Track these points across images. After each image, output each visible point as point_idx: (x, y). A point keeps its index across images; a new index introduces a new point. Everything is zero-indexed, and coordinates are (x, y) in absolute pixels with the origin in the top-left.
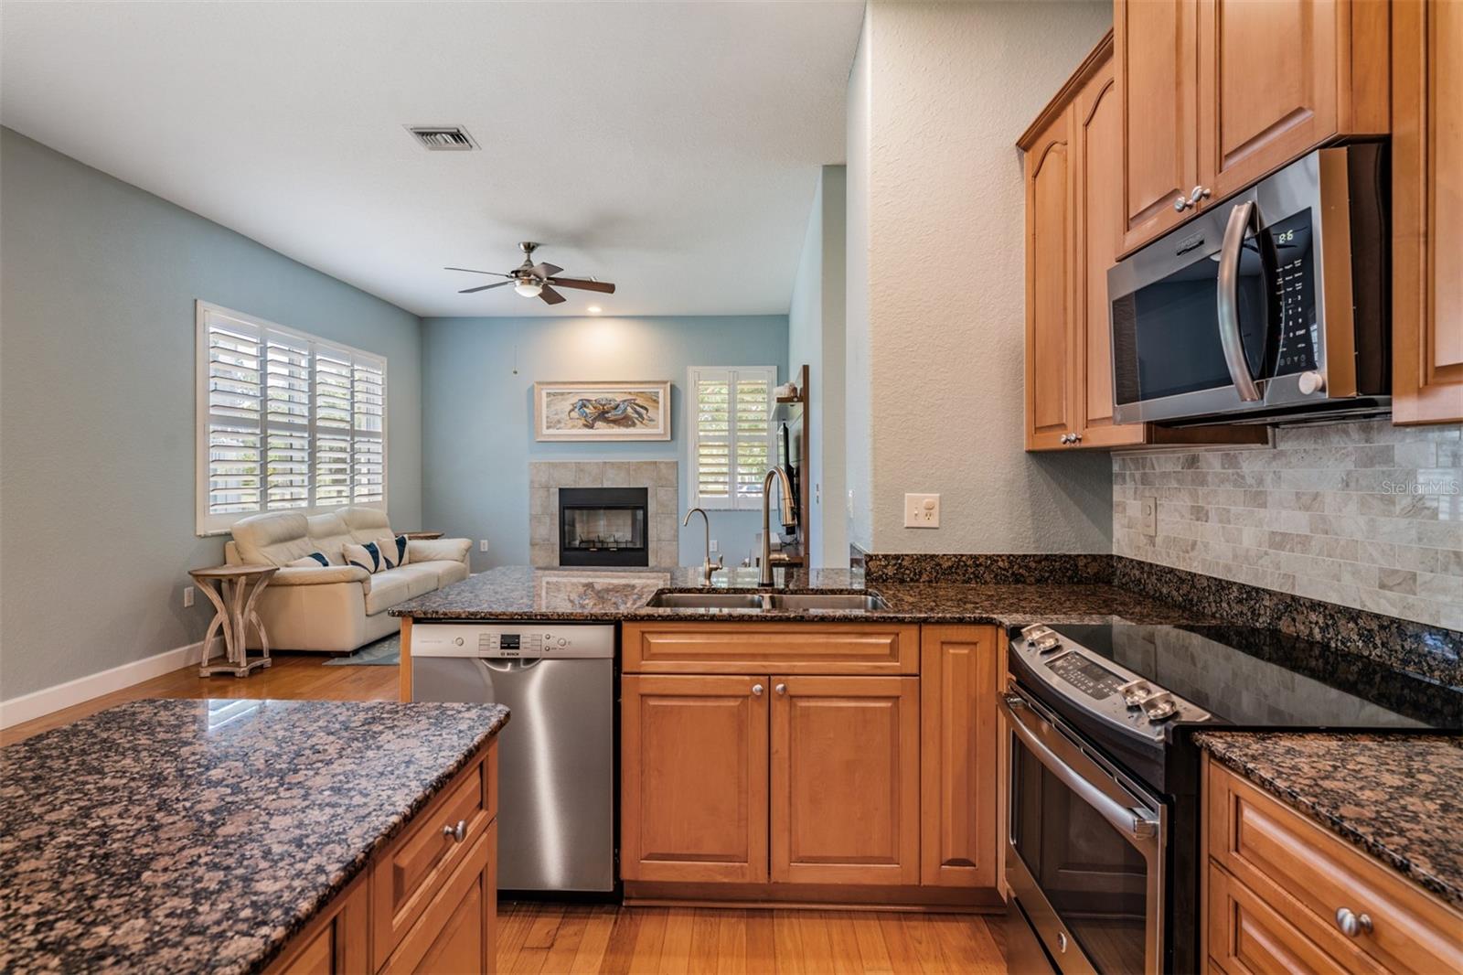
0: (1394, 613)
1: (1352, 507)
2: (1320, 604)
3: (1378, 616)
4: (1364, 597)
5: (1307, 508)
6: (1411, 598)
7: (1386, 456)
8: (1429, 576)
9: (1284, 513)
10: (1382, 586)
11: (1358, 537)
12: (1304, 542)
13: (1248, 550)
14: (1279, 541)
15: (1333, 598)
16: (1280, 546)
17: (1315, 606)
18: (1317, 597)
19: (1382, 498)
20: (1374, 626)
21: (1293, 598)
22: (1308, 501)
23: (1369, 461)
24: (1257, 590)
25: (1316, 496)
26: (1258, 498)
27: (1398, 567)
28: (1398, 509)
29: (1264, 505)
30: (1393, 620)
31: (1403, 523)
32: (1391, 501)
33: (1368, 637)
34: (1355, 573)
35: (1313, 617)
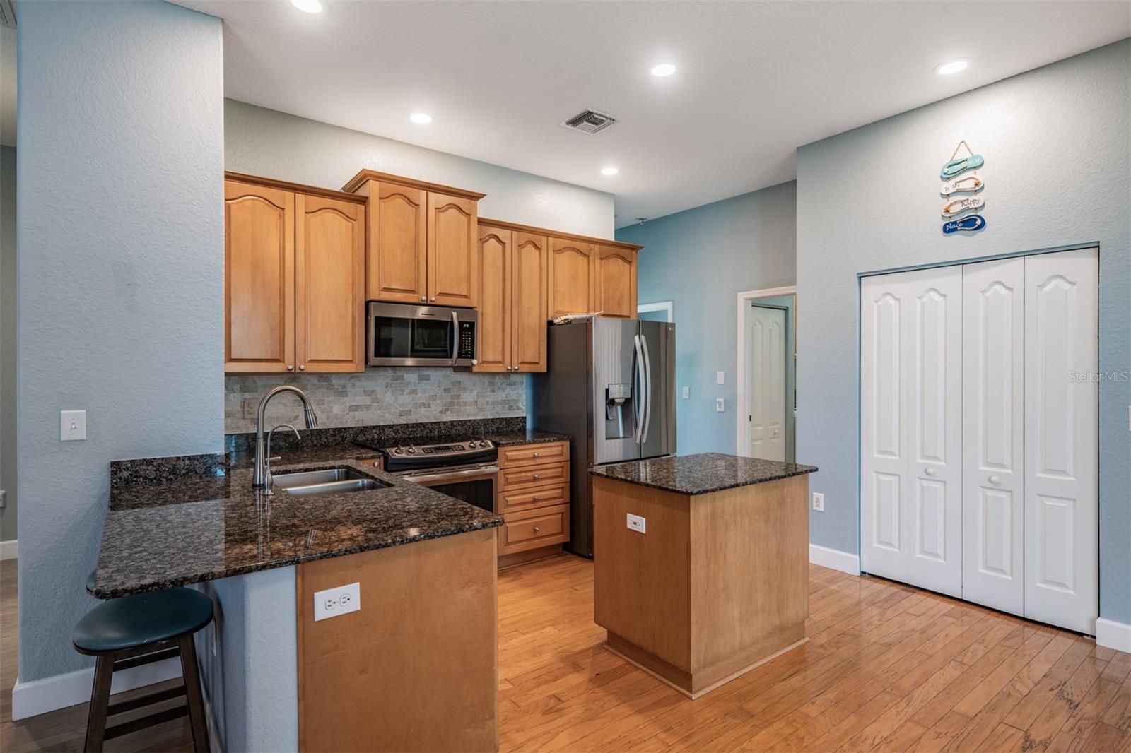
0: (405, 423)
1: (389, 393)
2: (377, 426)
3: (400, 425)
4: (393, 420)
5: (369, 395)
6: (410, 417)
7: (402, 378)
8: (415, 410)
9: (357, 398)
10: (400, 415)
11: (391, 402)
12: (368, 407)
13: (336, 415)
14: (354, 408)
15: (382, 424)
16: (356, 410)
17: (374, 427)
18: (375, 424)
19: (400, 390)
20: (399, 427)
21: (364, 427)
22: (371, 393)
23: (395, 379)
24: (345, 429)
25: (373, 391)
26: (343, 393)
27: (405, 409)
28: (405, 393)
29: (347, 396)
30: (405, 424)
31: (407, 396)
32: (403, 391)
33: (396, 432)
34: (390, 413)
35: (374, 431)
